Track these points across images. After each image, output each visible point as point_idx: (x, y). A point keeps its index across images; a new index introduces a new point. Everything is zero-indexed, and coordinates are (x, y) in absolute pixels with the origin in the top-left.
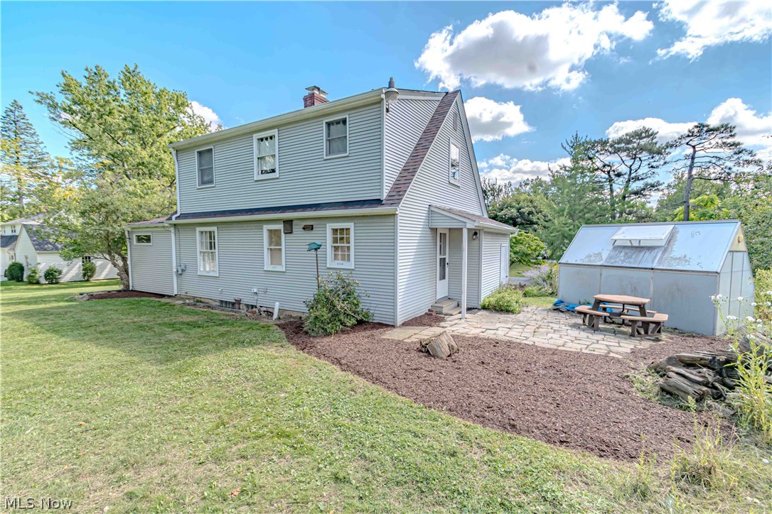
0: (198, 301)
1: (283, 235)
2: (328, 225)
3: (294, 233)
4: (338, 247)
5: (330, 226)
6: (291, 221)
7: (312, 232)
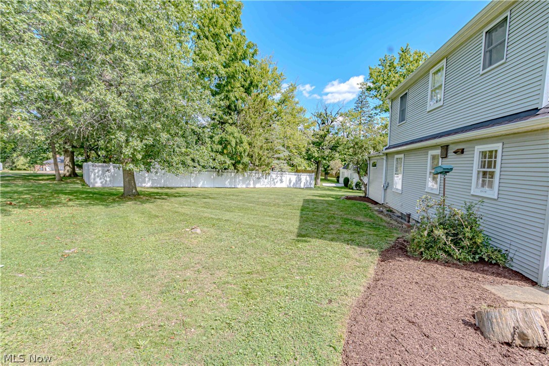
0: (390, 211)
1: (440, 159)
2: (476, 147)
3: (449, 157)
4: (487, 172)
5: (479, 148)
6: (447, 146)
7: (463, 156)
